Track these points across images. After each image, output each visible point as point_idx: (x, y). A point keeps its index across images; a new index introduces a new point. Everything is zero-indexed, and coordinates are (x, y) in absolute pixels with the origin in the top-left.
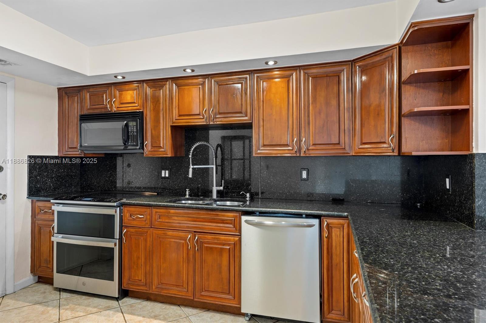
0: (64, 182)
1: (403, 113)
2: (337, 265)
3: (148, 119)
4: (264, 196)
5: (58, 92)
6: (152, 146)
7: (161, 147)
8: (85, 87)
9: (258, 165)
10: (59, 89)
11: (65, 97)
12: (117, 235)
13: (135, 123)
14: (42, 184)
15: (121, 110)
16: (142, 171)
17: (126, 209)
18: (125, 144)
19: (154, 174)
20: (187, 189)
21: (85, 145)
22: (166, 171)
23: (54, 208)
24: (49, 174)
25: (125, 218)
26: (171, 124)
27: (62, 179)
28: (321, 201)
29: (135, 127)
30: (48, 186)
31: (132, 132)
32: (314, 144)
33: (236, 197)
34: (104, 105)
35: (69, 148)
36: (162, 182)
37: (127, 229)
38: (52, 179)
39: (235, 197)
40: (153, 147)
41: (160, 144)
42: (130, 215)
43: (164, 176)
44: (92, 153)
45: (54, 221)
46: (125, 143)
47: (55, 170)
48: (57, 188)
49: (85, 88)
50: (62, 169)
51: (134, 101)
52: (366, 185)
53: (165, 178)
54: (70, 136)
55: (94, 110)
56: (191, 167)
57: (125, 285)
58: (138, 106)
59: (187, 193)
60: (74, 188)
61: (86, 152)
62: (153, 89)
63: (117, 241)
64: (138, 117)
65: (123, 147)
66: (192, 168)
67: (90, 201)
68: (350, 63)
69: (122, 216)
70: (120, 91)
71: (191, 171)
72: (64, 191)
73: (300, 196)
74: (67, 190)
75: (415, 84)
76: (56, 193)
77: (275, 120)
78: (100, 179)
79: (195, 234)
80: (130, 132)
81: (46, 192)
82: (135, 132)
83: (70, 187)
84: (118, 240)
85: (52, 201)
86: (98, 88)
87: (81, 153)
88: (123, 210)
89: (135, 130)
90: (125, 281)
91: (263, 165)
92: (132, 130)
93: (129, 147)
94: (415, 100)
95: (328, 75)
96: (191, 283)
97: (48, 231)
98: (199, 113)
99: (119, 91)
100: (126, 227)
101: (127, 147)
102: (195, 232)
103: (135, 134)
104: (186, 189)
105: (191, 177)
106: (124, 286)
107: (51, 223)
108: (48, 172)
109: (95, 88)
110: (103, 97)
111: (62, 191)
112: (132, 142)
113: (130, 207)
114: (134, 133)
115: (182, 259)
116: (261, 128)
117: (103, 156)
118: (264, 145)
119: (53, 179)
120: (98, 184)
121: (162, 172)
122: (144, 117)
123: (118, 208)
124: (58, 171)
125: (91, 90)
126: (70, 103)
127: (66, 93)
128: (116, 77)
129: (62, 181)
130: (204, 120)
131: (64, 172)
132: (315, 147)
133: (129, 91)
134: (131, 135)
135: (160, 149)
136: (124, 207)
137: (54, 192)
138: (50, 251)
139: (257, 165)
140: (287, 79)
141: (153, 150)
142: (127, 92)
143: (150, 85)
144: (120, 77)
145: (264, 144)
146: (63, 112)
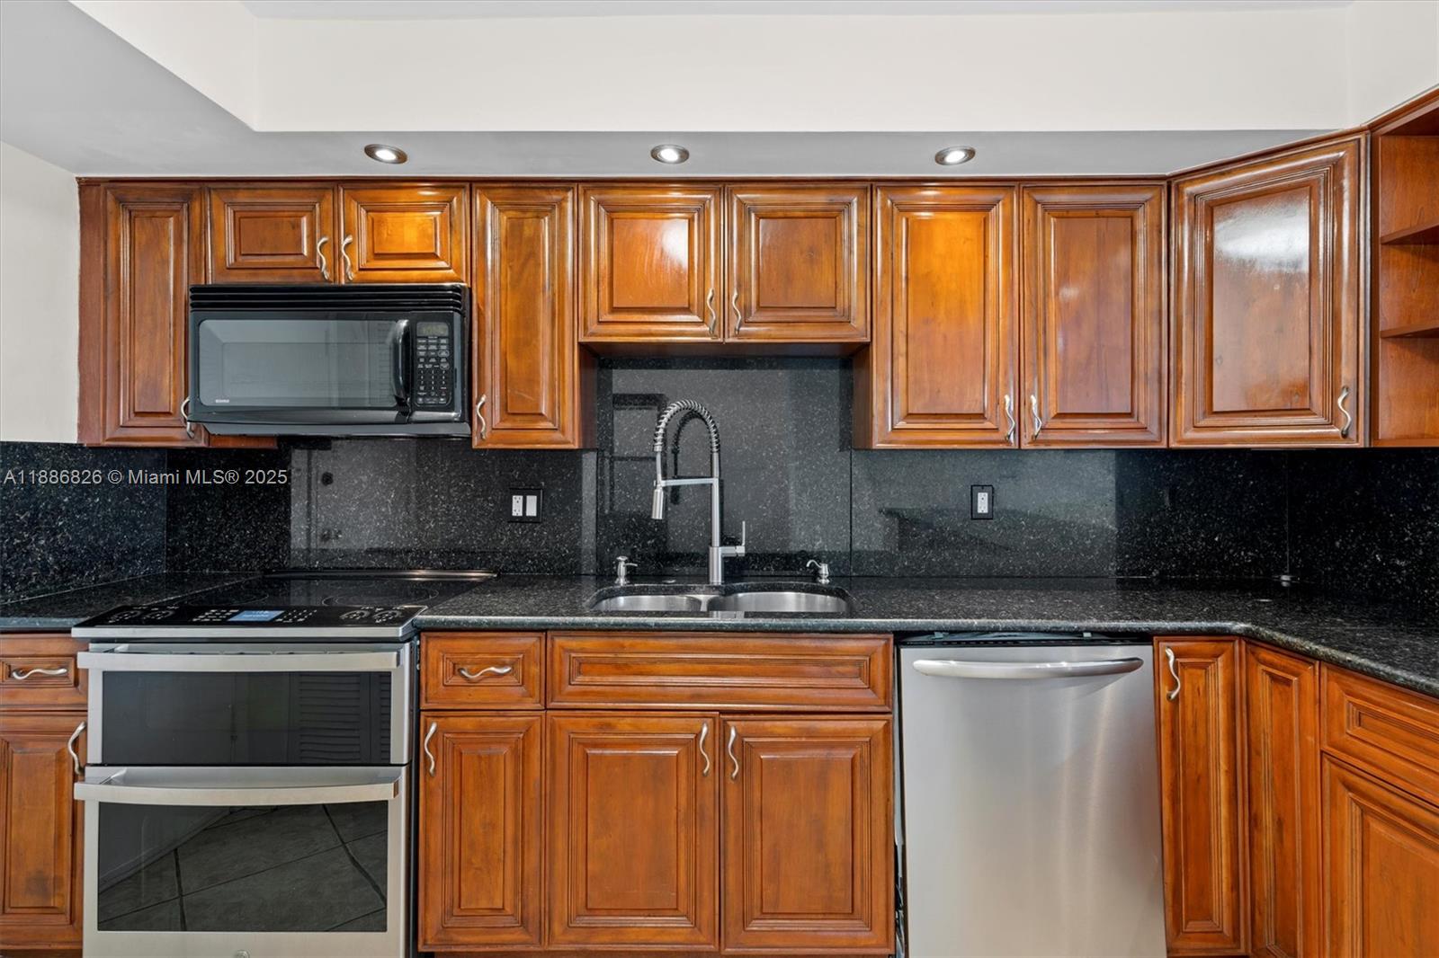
0: (105, 544)
1: (1381, 328)
2: (1198, 780)
3: (489, 314)
4: (862, 570)
5: (80, 193)
6: (506, 412)
7: (541, 414)
8: (211, 185)
9: (845, 476)
10: (86, 185)
11: (117, 218)
12: (400, 749)
13: (442, 329)
14: (9, 557)
15: (377, 279)
16: (433, 499)
17: (435, 648)
18: (400, 402)
19: (481, 508)
20: (620, 558)
21: (217, 401)
22: (529, 498)
23: (84, 660)
24: (40, 515)
25: (432, 681)
26: (583, 339)
27: (95, 534)
28: (1027, 577)
29: (443, 341)
30: (35, 563)
31: (433, 360)
32: (1060, 416)
33: (775, 576)
34: (299, 257)
35: (137, 414)
36: (512, 533)
37: (441, 720)
38: (55, 534)
39: (772, 576)
40: (509, 414)
41: (538, 405)
42: (454, 668)
43: (520, 514)
44: (235, 436)
45: (87, 711)
46: (402, 396)
47: (66, 500)
48: (73, 572)
49: (215, 189)
50: (95, 497)
51: (433, 251)
52: (1148, 530)
53: (524, 520)
54: (139, 367)
55: (255, 275)
56: (662, 483)
57: (429, 937)
58: (449, 269)
59: (622, 569)
60: (142, 565)
61: (214, 430)
62: (512, 214)
63: (400, 773)
64: (459, 305)
65: (395, 413)
66: (665, 489)
67: (271, 623)
68: (1164, 183)
69: (419, 672)
70: (373, 211)
71: (659, 497)
72: (105, 580)
73: (970, 564)
74: (115, 576)
75: (1412, 246)
76: (72, 589)
77: (945, 337)
78: (256, 529)
79: (725, 721)
80: (422, 360)
81: (26, 589)
82: (443, 360)
83: (130, 561)
84: (404, 769)
85: (77, 633)
86: (273, 192)
87: (191, 434)
88: (423, 650)
89: (444, 354)
90: (431, 919)
91: (860, 477)
92: (433, 354)
93: (419, 415)
94: (1414, 291)
95: (1100, 213)
96: (708, 897)
97: (52, 755)
98: (687, 306)
99: (367, 212)
100: (437, 713)
101: (411, 415)
102: (722, 712)
103: (445, 366)
104: (618, 556)
105: (661, 518)
106: (425, 941)
107: (65, 722)
108: (37, 509)
109: (260, 192)
110: (297, 226)
111: (95, 582)
112: (433, 394)
113: (455, 638)
114: (438, 362)
115: (675, 811)
116: (901, 362)
117: (273, 445)
118: (911, 414)
119: (59, 536)
120: (248, 546)
121: (514, 501)
122: (475, 308)
123: (407, 645)
124: (80, 501)
125: (243, 197)
126: (141, 237)
127: (120, 201)
128: (370, 151)
129: (97, 540)
130: (705, 328)
131: (105, 504)
132: (1062, 422)
133: (408, 211)
134: (427, 371)
135: (536, 421)
136: (428, 637)
137: (61, 588)
138: (59, 837)
139: (843, 477)
140: (980, 216)
141: (508, 425)
142: (401, 214)
143: (498, 199)
144: (386, 155)
145: (910, 412)
146: (106, 273)
